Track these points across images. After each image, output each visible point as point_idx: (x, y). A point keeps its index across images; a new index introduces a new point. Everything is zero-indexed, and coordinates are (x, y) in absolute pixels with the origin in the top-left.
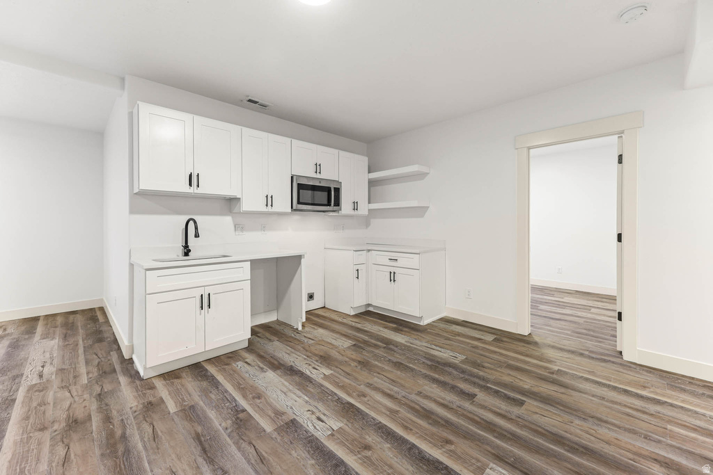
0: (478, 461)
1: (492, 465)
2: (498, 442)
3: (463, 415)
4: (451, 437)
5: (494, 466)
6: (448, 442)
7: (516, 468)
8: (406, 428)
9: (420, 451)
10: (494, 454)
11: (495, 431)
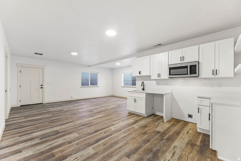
0: (96, 149)
1: (94, 151)
2: (102, 156)
3: (115, 151)
4: (105, 146)
5: (94, 152)
6: (104, 145)
7: (92, 156)
8: (110, 139)
9: (102, 140)
10: (98, 153)
11: (107, 157)
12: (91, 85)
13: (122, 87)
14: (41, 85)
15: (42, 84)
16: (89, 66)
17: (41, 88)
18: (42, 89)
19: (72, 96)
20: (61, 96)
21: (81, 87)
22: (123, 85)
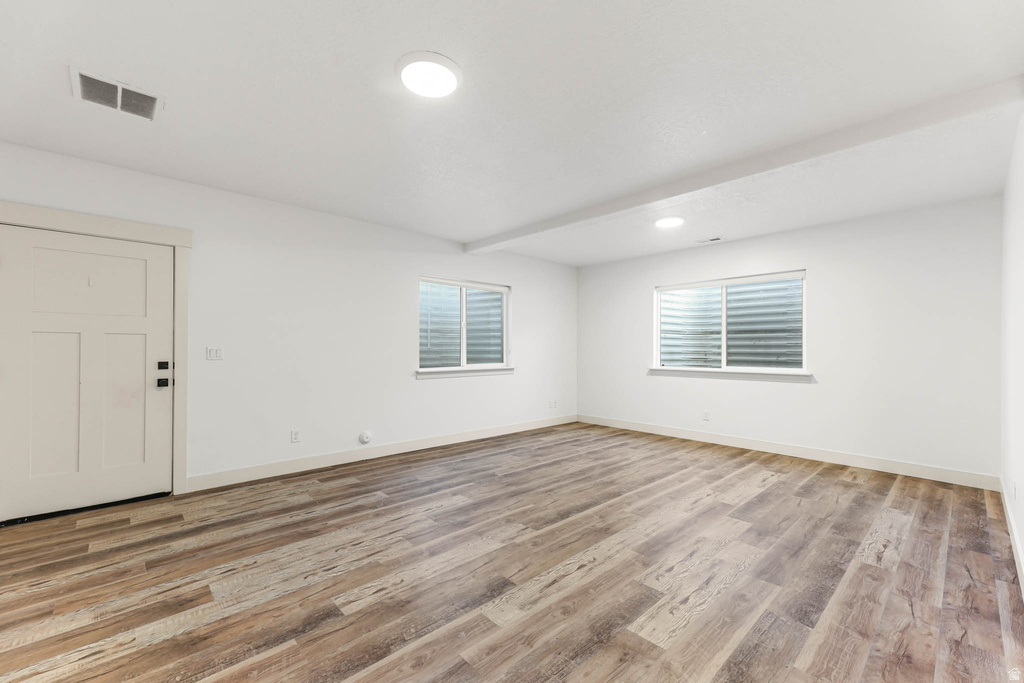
12: (470, 360)
13: (653, 372)
14: (163, 366)
15: (166, 358)
16: (465, 246)
17: (162, 383)
18: (166, 390)
19: (369, 434)
20: (296, 434)
21: (417, 373)
22: (656, 365)
